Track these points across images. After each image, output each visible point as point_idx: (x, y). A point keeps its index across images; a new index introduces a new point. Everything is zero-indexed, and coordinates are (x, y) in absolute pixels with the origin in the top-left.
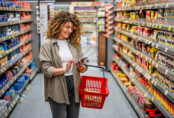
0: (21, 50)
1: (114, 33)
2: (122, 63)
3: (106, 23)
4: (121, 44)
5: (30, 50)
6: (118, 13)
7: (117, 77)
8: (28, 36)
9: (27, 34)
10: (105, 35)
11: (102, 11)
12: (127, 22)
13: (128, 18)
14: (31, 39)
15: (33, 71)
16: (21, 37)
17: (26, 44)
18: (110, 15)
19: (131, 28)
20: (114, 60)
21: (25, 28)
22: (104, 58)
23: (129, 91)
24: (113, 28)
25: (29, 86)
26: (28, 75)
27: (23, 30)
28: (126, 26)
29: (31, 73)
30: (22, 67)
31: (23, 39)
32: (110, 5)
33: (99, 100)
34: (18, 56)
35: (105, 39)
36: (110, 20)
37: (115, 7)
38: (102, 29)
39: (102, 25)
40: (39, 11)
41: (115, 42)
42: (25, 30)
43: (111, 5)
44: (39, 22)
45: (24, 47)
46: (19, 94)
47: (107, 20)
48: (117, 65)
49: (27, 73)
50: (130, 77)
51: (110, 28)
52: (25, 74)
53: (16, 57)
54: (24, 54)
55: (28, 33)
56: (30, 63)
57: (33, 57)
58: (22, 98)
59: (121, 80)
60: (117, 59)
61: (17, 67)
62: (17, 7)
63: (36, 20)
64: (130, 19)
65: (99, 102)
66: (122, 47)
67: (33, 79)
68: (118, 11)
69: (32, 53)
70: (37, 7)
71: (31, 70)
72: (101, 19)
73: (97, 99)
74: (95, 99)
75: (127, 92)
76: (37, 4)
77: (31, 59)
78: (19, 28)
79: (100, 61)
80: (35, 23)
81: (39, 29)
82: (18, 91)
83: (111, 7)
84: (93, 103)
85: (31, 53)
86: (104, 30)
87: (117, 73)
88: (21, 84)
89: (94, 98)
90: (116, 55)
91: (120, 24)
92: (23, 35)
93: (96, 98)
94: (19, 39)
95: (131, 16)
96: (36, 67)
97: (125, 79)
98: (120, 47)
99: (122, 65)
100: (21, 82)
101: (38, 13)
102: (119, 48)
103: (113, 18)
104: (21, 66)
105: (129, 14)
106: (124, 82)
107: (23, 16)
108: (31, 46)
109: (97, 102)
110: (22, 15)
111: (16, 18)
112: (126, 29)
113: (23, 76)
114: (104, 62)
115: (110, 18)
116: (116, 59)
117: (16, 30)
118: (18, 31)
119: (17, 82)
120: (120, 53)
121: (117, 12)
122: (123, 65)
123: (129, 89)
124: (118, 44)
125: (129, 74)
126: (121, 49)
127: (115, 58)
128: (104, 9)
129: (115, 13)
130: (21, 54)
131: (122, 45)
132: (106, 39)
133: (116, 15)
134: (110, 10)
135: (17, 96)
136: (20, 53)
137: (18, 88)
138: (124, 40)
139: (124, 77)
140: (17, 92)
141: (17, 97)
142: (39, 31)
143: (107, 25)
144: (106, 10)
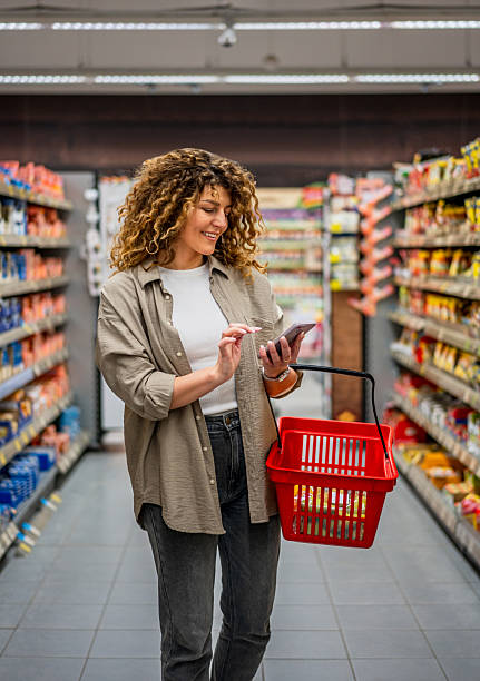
0: (27, 355)
1: (395, 295)
2: (432, 410)
3: (362, 256)
4: (427, 332)
5: (60, 357)
6: (413, 215)
7: (410, 466)
8: (54, 304)
9: (49, 294)
10: (357, 304)
11: (347, 209)
12: (450, 240)
13: (457, 225)
14: (66, 317)
15: (70, 443)
16: (26, 302)
17: (45, 335)
18: (379, 225)
19: (469, 266)
20: (398, 400)
21: (42, 271)
22: (357, 396)
23: (466, 514)
24: (392, 276)
25: (55, 497)
26: (51, 454)
27: (37, 275)
28: (449, 261)
29: (65, 448)
30: (29, 418)
31: (34, 314)
32: (378, 188)
33: (356, 509)
34: (13, 374)
35: (357, 318)
36: (379, 245)
37: (399, 192)
38: (346, 282)
39: (346, 262)
40: (98, 210)
41: (398, 330)
42: (42, 279)
43: (383, 186)
44: (96, 250)
45: (37, 341)
46: (16, 519)
47: (365, 245)
48: (410, 422)
49: (47, 445)
50: (469, 461)
51: (378, 274)
52: (40, 451)
53: (7, 379)
54: (38, 372)
55: (55, 292)
56: (59, 408)
57: (71, 387)
58: (27, 539)
59: (429, 477)
60: (408, 397)
61: (9, 417)
62: (13, 182)
63: (85, 241)
64: (466, 227)
65: (356, 516)
66: (431, 346)
67: (71, 470)
68: (412, 208)
69: (67, 372)
70: (91, 195)
71: (63, 437)
72: (343, 241)
73: (349, 505)
74: (337, 505)
75: (459, 521)
76: (92, 184)
77: (65, 393)
78: (20, 267)
79: (337, 407)
80: (83, 254)
81: (99, 277)
82: (14, 511)
83: (382, 194)
84: (332, 523)
85: (62, 372)
86: (353, 285)
87: (412, 453)
88: (25, 482)
89: (334, 501)
90: (407, 380)
91: (423, 255)
92: (36, 299)
93: (341, 502)
94: (21, 311)
95: (470, 213)
96: (83, 426)
97: (448, 472)
98: (423, 346)
99: (434, 420)
100: (25, 477)
101: (92, 216)
102: (418, 352)
103: (392, 236)
104: (25, 414)
105: (459, 211)
106: (441, 482)
107: (37, 224)
108: (65, 344)
109: (348, 515)
110: (31, 219)
111: (10, 225)
112: (447, 271)
113: (33, 454)
114: (353, 412)
115: (377, 235)
116: (405, 398)
117: (9, 273)
118: (16, 276)
119: (9, 476)
120: (424, 370)
121: (407, 212)
122: (438, 417)
123: (465, 507)
124: (413, 336)
125: (467, 448)
126: (426, 355)
127: (399, 393)
128: (352, 202)
129: (399, 217)
130: (26, 367)
131: (433, 334)
132: (364, 318)
133: (402, 225)
134: (379, 204)
135: (7, 526)
136: (21, 366)
137: (14, 499)
138: (440, 316)
139: (441, 466)
140: (7, 513)
141: (9, 530)
142: (96, 285)
143: (366, 265)
144: (363, 208)
